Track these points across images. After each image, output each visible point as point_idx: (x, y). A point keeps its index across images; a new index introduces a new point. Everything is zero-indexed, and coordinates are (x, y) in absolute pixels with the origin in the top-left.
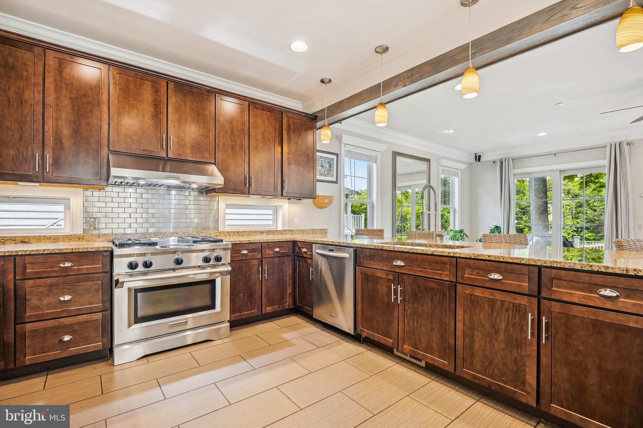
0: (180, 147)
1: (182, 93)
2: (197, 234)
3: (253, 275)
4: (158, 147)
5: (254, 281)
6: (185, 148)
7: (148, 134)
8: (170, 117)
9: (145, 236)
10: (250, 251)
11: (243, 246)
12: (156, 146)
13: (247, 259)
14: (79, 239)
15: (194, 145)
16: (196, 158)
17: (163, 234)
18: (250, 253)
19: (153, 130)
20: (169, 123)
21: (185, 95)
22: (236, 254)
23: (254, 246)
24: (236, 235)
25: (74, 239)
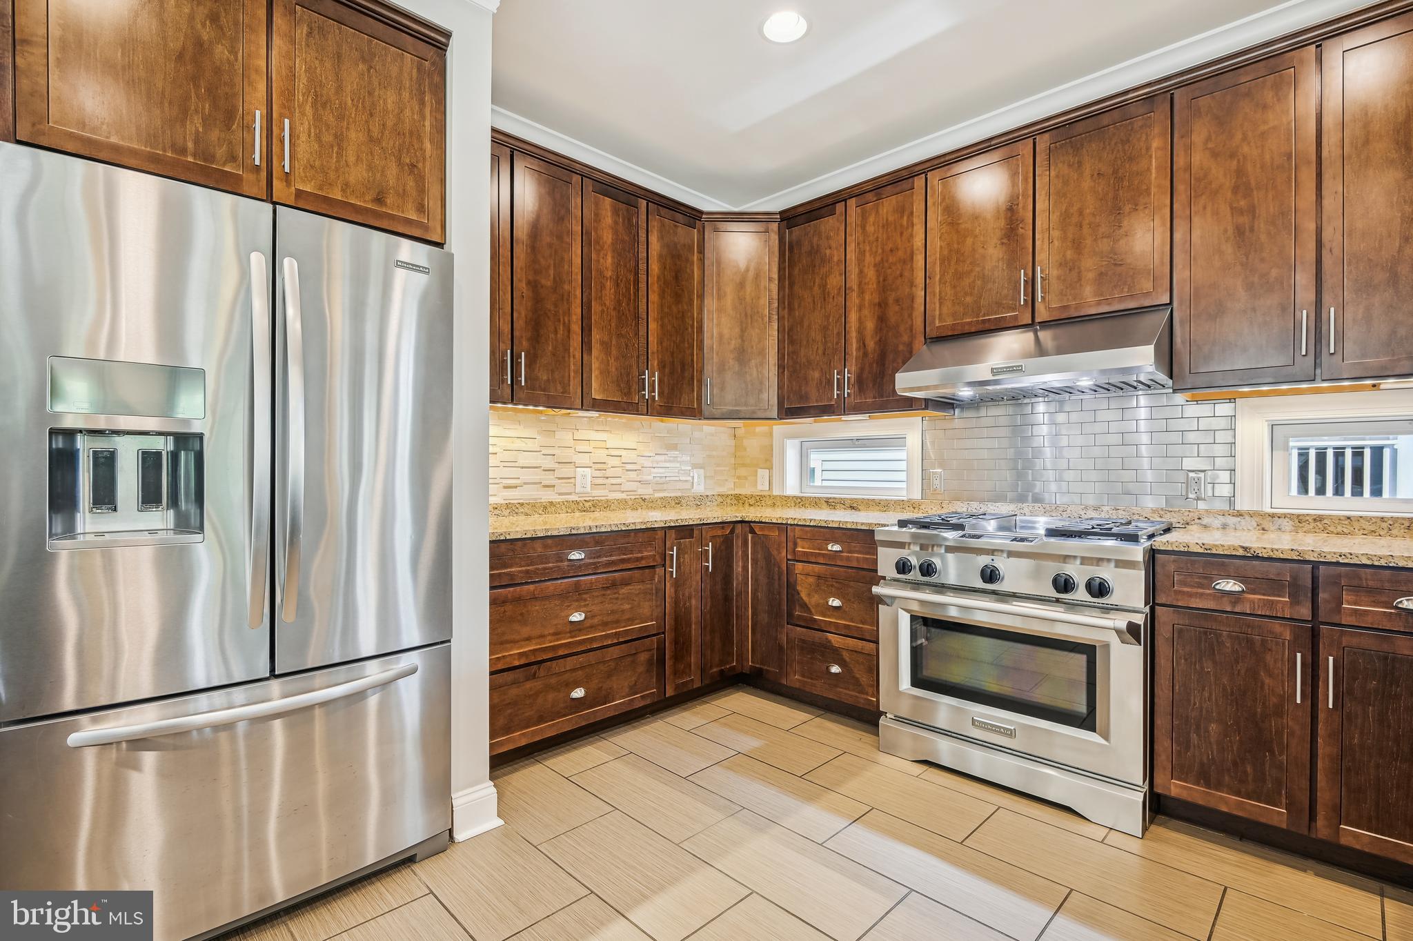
0: (1067, 288)
1: (1072, 147)
2: (1153, 515)
3: (1270, 676)
4: (1013, 306)
5: (1274, 700)
6: (1078, 285)
7: (994, 282)
8: (1040, 223)
9: (1022, 511)
10: (1253, 583)
11: (1223, 564)
12: (1011, 302)
13: (1237, 609)
14: (914, 508)
15: (1103, 270)
16: (1109, 304)
17: (1061, 509)
18: (1253, 592)
19: (1003, 269)
20: (1038, 239)
21: (1078, 148)
22: (1192, 586)
23: (1272, 570)
24: (1307, 527)
25: (907, 508)
